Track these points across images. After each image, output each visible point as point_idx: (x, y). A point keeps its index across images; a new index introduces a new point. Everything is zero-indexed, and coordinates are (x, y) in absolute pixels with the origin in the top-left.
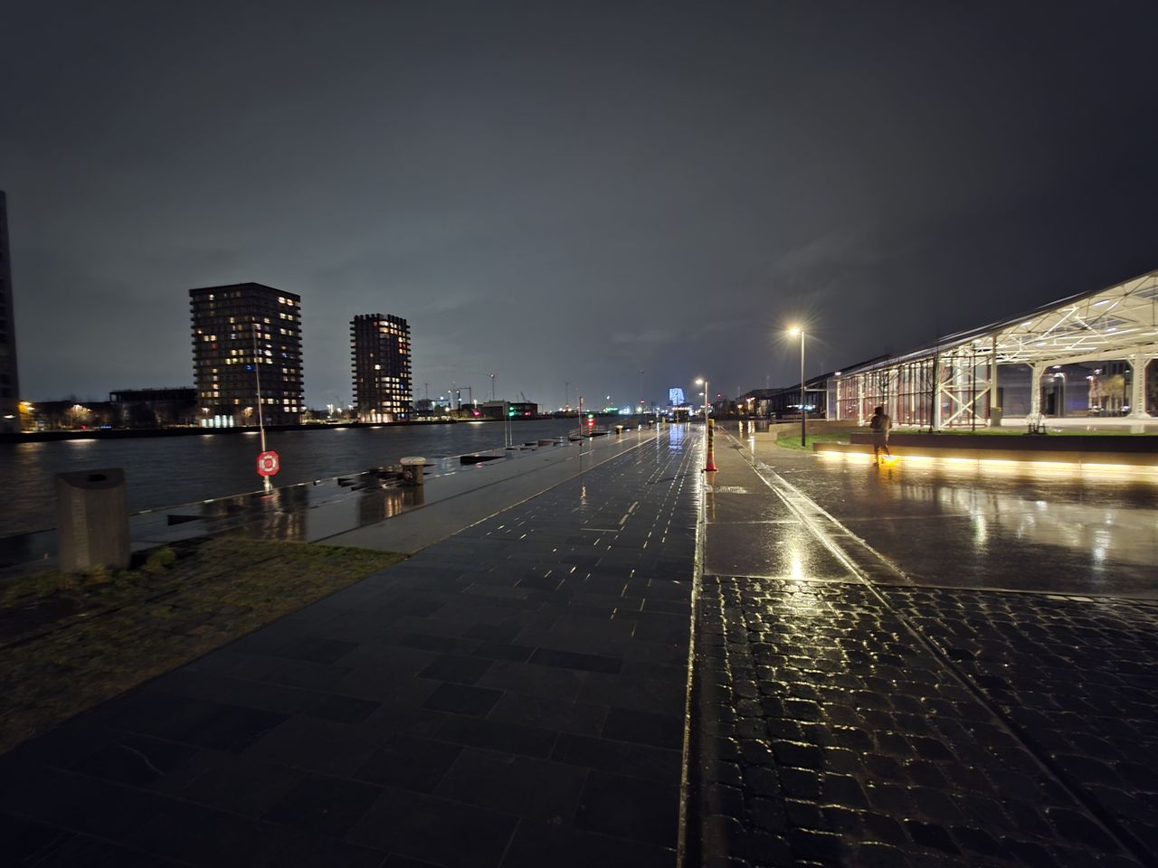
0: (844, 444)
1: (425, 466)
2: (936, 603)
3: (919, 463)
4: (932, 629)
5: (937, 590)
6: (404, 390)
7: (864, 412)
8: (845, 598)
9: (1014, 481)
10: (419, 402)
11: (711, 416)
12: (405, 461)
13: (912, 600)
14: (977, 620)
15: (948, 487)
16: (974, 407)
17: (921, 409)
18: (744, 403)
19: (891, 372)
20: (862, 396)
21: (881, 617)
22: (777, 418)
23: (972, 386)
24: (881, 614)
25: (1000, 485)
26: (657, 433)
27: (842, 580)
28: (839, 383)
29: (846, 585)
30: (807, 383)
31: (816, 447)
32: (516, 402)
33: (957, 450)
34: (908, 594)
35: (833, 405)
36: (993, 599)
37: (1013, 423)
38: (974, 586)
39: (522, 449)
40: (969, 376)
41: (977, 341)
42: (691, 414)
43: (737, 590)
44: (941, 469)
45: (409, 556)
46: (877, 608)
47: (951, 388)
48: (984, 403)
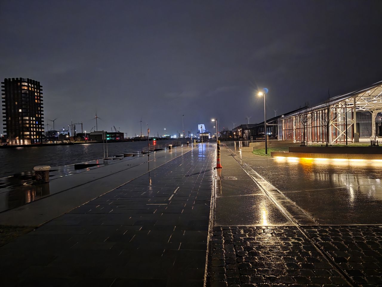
0: (286, 152)
1: (50, 171)
2: (330, 234)
3: (321, 161)
4: (328, 248)
5: (330, 227)
6: (38, 125)
7: (296, 136)
8: (286, 235)
9: (365, 169)
10: (49, 132)
11: (219, 139)
12: (36, 168)
13: (318, 233)
14: (348, 241)
15: (336, 173)
16: (346, 133)
17: (323, 134)
18: (237, 132)
19: (308, 115)
20: (294, 127)
21: (303, 243)
22: (253, 139)
23: (345, 122)
24: (304, 242)
25: (359, 171)
26: (191, 148)
27: (284, 225)
28: (283, 121)
29: (286, 227)
30: (267, 121)
31: (273, 154)
32: (111, 132)
33: (339, 155)
34: (316, 230)
35: (281, 132)
36: (356, 230)
37: (365, 141)
38: (347, 223)
39: (114, 159)
40: (344, 117)
41: (347, 100)
42: (210, 138)
43: (232, 234)
44: (332, 164)
45: (36, 228)
46: (302, 238)
47: (336, 123)
48: (351, 131)
